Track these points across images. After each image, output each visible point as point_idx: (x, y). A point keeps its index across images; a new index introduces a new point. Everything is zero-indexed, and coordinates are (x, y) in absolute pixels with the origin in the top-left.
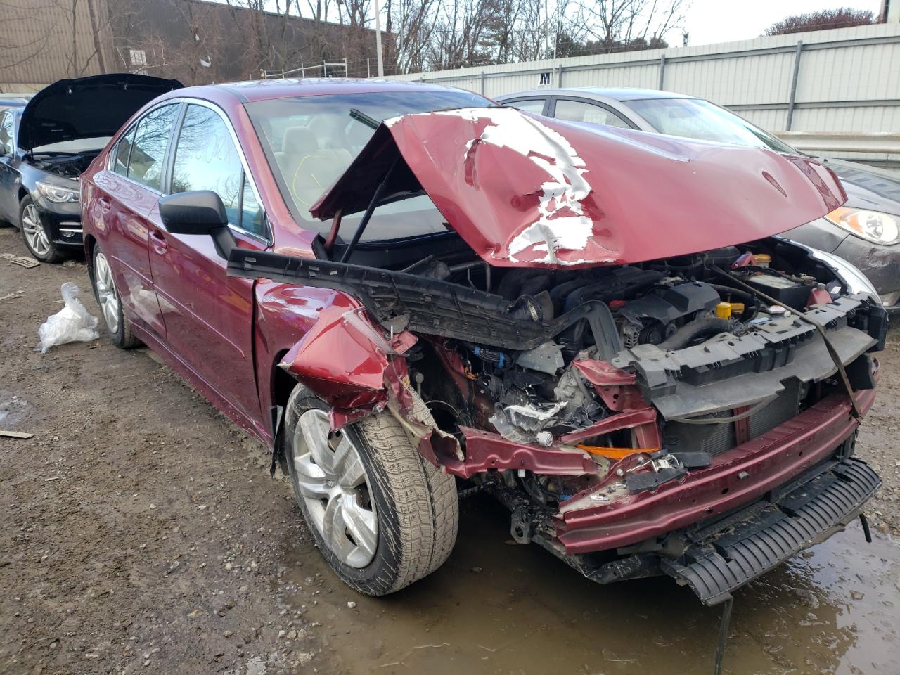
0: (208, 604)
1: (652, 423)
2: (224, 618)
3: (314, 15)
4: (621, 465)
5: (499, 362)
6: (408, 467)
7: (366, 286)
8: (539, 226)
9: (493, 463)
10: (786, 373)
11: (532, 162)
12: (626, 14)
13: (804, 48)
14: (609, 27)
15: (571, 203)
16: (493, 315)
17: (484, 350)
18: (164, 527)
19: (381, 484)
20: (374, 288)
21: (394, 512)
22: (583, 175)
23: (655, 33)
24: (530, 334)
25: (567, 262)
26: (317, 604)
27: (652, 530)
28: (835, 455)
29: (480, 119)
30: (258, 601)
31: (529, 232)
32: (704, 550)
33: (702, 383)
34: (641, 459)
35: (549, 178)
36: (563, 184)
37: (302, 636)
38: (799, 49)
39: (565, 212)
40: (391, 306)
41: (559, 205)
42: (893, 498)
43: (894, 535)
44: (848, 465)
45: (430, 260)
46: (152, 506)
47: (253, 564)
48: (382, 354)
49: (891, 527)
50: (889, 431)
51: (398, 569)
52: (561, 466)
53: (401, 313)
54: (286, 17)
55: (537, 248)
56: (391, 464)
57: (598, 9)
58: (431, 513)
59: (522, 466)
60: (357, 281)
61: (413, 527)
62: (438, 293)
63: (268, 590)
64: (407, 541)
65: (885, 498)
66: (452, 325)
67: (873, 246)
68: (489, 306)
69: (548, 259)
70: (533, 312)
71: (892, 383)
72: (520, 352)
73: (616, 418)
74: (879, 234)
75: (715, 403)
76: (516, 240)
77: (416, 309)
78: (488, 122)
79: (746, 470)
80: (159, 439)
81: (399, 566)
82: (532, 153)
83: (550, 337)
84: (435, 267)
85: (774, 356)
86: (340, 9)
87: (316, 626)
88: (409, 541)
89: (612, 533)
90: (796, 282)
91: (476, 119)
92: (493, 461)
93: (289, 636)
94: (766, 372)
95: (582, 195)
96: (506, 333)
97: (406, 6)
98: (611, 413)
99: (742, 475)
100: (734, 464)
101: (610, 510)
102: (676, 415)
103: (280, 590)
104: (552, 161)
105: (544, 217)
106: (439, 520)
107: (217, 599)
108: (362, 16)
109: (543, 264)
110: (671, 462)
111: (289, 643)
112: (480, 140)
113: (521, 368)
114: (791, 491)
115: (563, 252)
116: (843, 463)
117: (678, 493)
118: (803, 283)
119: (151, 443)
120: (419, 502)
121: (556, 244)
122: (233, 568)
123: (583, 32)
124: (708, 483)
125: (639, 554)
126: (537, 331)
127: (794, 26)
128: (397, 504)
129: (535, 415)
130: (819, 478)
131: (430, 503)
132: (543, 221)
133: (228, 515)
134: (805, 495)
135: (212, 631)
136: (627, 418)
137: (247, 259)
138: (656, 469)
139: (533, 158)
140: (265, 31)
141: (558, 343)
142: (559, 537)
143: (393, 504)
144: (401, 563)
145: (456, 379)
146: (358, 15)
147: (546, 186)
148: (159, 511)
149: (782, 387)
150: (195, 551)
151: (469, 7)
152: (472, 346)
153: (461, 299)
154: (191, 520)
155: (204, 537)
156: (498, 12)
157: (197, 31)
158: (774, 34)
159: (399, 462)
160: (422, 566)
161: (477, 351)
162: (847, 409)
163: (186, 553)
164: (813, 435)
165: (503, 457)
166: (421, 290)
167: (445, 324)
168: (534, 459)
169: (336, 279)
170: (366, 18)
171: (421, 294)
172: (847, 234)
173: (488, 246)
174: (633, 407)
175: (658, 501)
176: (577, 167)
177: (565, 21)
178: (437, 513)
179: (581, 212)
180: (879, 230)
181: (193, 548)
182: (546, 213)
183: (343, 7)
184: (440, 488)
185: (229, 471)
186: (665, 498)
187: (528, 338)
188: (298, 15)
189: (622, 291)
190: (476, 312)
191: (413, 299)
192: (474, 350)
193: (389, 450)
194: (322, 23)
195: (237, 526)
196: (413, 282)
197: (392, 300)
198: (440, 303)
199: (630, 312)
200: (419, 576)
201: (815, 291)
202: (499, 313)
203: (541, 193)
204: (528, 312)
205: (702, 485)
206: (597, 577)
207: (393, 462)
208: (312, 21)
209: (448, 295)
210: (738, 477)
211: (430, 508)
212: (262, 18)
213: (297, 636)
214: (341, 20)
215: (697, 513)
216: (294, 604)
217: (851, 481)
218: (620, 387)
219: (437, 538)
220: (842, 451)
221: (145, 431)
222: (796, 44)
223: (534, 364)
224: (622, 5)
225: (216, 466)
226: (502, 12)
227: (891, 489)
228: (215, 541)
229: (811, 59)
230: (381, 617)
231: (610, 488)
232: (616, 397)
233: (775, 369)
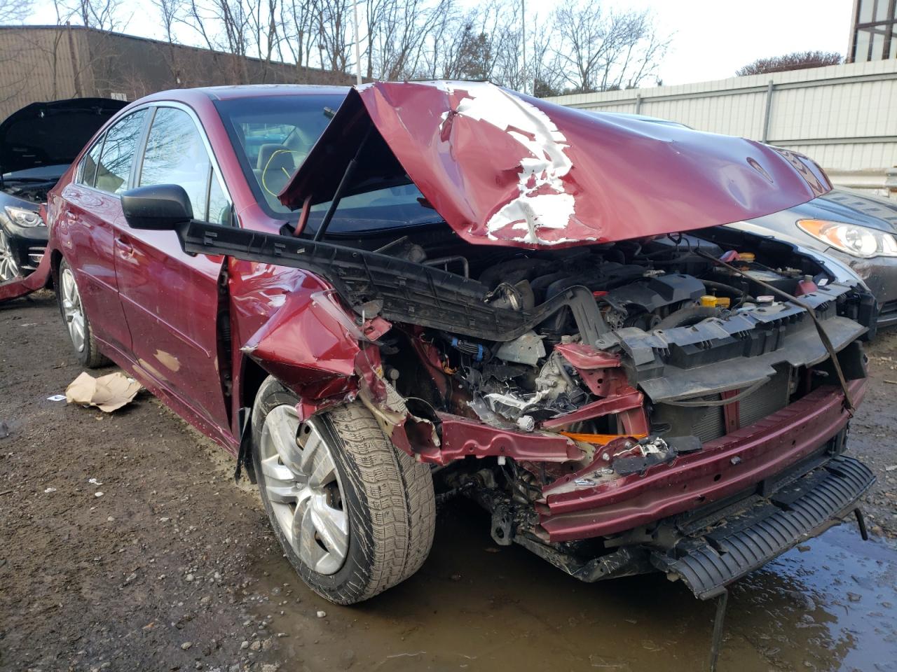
0: (165, 616)
1: (639, 408)
2: (182, 630)
3: (296, 59)
4: (607, 449)
5: (477, 354)
6: (381, 460)
7: (336, 267)
8: (519, 203)
9: (471, 449)
10: (778, 357)
11: (511, 137)
13: (775, 88)
14: (585, 74)
15: (552, 180)
16: (472, 303)
17: (462, 341)
18: (122, 539)
19: (353, 479)
20: (345, 269)
21: (367, 508)
22: (565, 150)
23: (630, 81)
24: (509, 324)
25: (548, 242)
26: (284, 614)
27: (642, 516)
28: (827, 450)
29: (456, 91)
30: (221, 612)
31: (508, 209)
32: (695, 543)
33: (689, 366)
34: (628, 444)
35: (528, 154)
36: (543, 160)
37: (267, 647)
38: (769, 89)
39: (546, 190)
40: (363, 290)
41: (539, 183)
42: (886, 502)
43: (888, 537)
44: (839, 461)
46: (110, 519)
47: (217, 575)
48: (353, 339)
50: (877, 437)
51: (370, 571)
52: (543, 452)
53: (373, 298)
54: (268, 62)
55: (516, 227)
56: (363, 456)
57: (574, 57)
58: (406, 511)
59: (502, 452)
60: (327, 261)
61: (387, 524)
62: (413, 277)
63: (231, 601)
64: (379, 539)
65: (877, 502)
66: (428, 314)
67: (853, 259)
68: (467, 292)
69: (528, 239)
70: (513, 301)
71: (876, 395)
72: (502, 344)
73: (600, 402)
74: (858, 248)
75: (705, 385)
76: (495, 217)
77: (390, 295)
78: (464, 94)
79: (739, 455)
80: (122, 453)
81: (371, 567)
82: (510, 128)
83: (531, 327)
84: (409, 250)
85: (765, 340)
86: (321, 55)
87: (281, 637)
88: (381, 540)
89: (599, 520)
90: (781, 275)
91: (452, 91)
92: (471, 447)
93: (252, 648)
94: (756, 357)
95: (564, 171)
96: (486, 323)
97: (387, 52)
98: (595, 398)
99: (734, 461)
100: (727, 448)
101: (596, 494)
102: (663, 397)
103: (244, 601)
104: (531, 137)
105: (524, 193)
106: (414, 518)
107: (175, 611)
108: (344, 61)
109: (523, 243)
110: (660, 447)
111: (251, 654)
112: (456, 113)
113: (500, 362)
115: (543, 230)
116: (834, 460)
117: (669, 477)
118: (789, 277)
119: (113, 457)
120: (393, 497)
121: (536, 223)
122: (195, 579)
123: (560, 79)
124: (700, 467)
125: (629, 547)
126: (515, 322)
127: (764, 67)
128: (370, 500)
129: (515, 404)
130: (811, 473)
131: (404, 499)
132: (522, 198)
133: (191, 527)
134: (798, 490)
135: (168, 644)
136: (612, 402)
137: (207, 233)
138: (645, 454)
139: (511, 133)
140: (246, 75)
141: (539, 334)
142: (542, 524)
143: (365, 500)
144: (373, 565)
145: (433, 375)
146: (339, 61)
147: (525, 162)
148: (118, 522)
149: (774, 371)
150: (155, 562)
152: (449, 337)
153: (437, 283)
154: (151, 532)
155: (165, 548)
156: (477, 59)
157: (178, 74)
158: (744, 74)
159: (372, 455)
160: (396, 569)
161: (455, 342)
162: (839, 399)
163: (144, 565)
164: (806, 423)
165: (483, 443)
166: (395, 272)
167: (421, 313)
168: (515, 446)
169: (305, 258)
170: (347, 63)
171: (395, 277)
172: (828, 247)
173: (466, 223)
174: (618, 393)
175: (648, 485)
176: (559, 143)
177: (542, 68)
178: (412, 510)
179: (562, 189)
180: (858, 243)
181: (153, 560)
182: (527, 191)
183: (324, 52)
184: (415, 484)
185: (194, 483)
186: (655, 482)
187: (507, 329)
188: (280, 60)
189: (605, 284)
190: (453, 298)
191: (387, 283)
192: (452, 341)
193: (360, 442)
194: (304, 69)
195: (201, 538)
196: (386, 264)
197: (364, 283)
198: (416, 288)
200: (394, 581)
201: (802, 283)
202: (478, 299)
203: (520, 169)
204: (508, 301)
205: (693, 469)
206: (584, 575)
207: (365, 454)
208: (293, 66)
209: (424, 280)
210: (731, 462)
211: (405, 504)
212: (243, 62)
213: (261, 647)
214: (323, 65)
215: (689, 500)
216: (260, 615)
217: (845, 476)
218: (605, 370)
219: (413, 538)
220: (833, 444)
221: (108, 446)
222: (767, 84)
223: (514, 356)
224: (598, 53)
225: (181, 479)
226: (481, 59)
227: (882, 493)
228: (177, 553)
229: (781, 98)
230: (352, 626)
231: (595, 473)
232: (600, 381)
233: (765, 354)
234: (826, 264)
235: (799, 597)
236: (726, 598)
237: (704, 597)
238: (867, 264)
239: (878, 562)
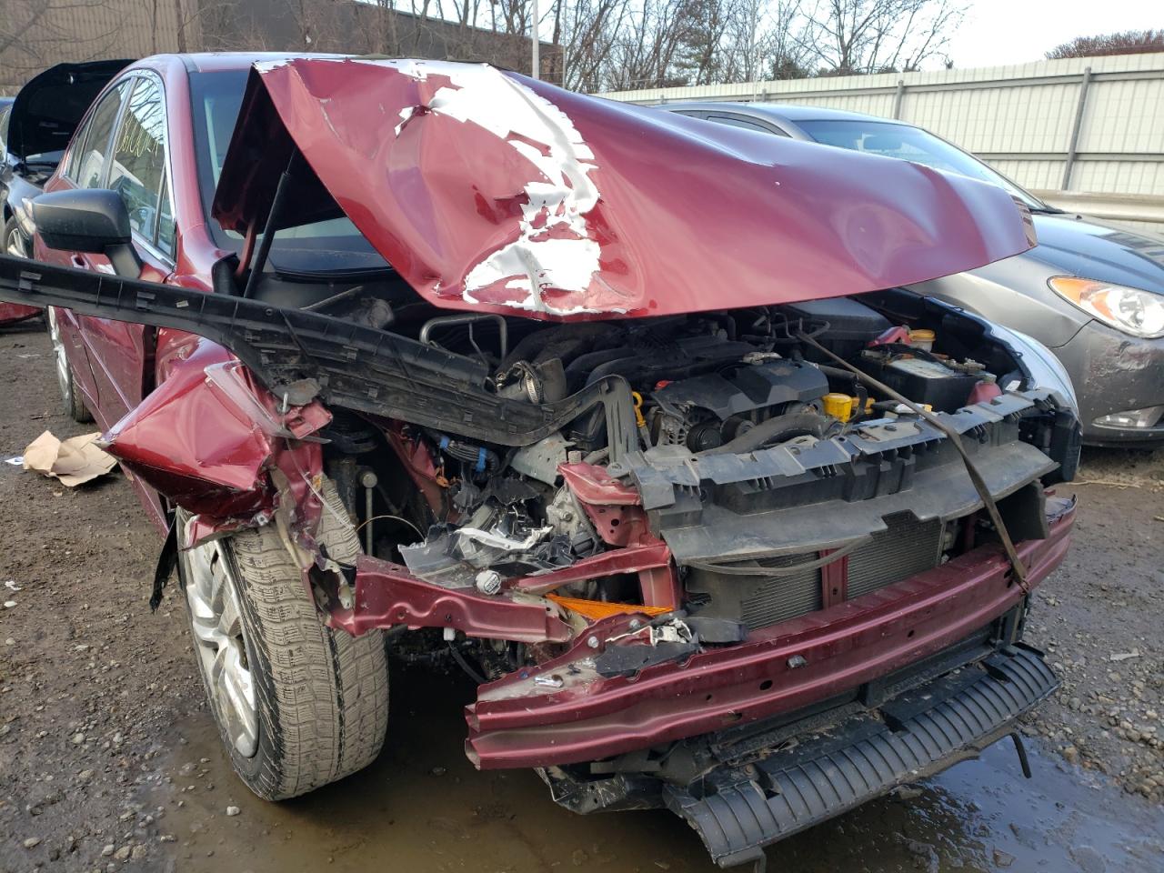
0: (23, 794)
1: (665, 567)
2: (36, 817)
3: (460, 17)
4: (597, 630)
5: (477, 462)
6: (298, 612)
7: (242, 329)
8: (516, 249)
9: (401, 615)
10: (893, 504)
11: (513, 149)
12: (871, 33)
13: (1093, 78)
14: (846, 49)
15: (571, 217)
16: (465, 389)
17: (456, 443)
18: (14, 673)
19: (254, 637)
20: (255, 333)
21: (270, 679)
22: (590, 174)
24: (526, 422)
25: (562, 310)
26: (182, 805)
27: (630, 740)
28: (989, 637)
29: (430, 77)
30: (98, 795)
31: (499, 257)
32: (735, 775)
33: (747, 510)
34: (634, 623)
35: (538, 176)
36: (560, 187)
37: (137, 856)
38: (1085, 79)
39: (562, 231)
40: (293, 363)
41: (552, 221)
42: (1096, 709)
43: (1084, 766)
44: (1010, 655)
45: (358, 296)
46: (9, 641)
47: (117, 738)
48: (265, 435)
49: (1083, 753)
50: (1112, 606)
51: (280, 765)
52: (504, 625)
53: (312, 374)
54: (424, 19)
55: (511, 285)
56: (270, 606)
57: (833, 26)
58: (334, 685)
59: (450, 623)
60: (226, 320)
61: (302, 704)
62: (368, 347)
63: (120, 780)
64: (291, 724)
65: (1084, 708)
66: (401, 401)
67: (1126, 338)
68: (458, 375)
69: (531, 304)
70: (531, 387)
71: (1134, 539)
72: (518, 449)
73: (609, 555)
74: (1138, 321)
75: (765, 543)
76: (479, 269)
77: (338, 371)
78: (445, 82)
79: (803, 653)
80: (67, 546)
81: (282, 761)
82: (513, 135)
83: (555, 428)
85: (877, 477)
86: (493, 11)
87: (166, 841)
88: (294, 725)
89: (561, 740)
90: (955, 370)
91: (424, 76)
92: (401, 611)
93: (117, 856)
94: (862, 501)
95: (588, 205)
96: (488, 417)
97: (580, 11)
98: (608, 548)
99: (793, 663)
100: (782, 642)
101: (552, 704)
102: (694, 557)
103: (138, 780)
104: (545, 150)
105: (526, 237)
106: (348, 697)
107: (39, 787)
108: (523, 21)
109: (521, 309)
110: (680, 632)
111: (113, 865)
112: (428, 109)
113: (518, 475)
114: (906, 689)
115: (552, 293)
116: (1004, 652)
117: (676, 683)
118: (966, 373)
119: (52, 552)
120: (313, 667)
121: (542, 281)
122: (84, 742)
123: (810, 55)
124: (730, 671)
125: (627, 775)
126: (532, 419)
127: (1086, 48)
128: (274, 669)
129: (503, 545)
130: (958, 672)
131: (331, 669)
132: (523, 243)
133: (113, 662)
134: (926, 698)
135: (11, 836)
136: (625, 556)
137: (24, 274)
138: (654, 641)
139: (515, 143)
140: (394, 35)
141: (567, 439)
142: (473, 741)
143: (269, 668)
144: (284, 758)
145: (422, 485)
146: (516, 21)
147: (532, 189)
148: (19, 646)
149: (884, 527)
150: (43, 711)
151: (662, 15)
152: (437, 435)
153: (408, 359)
154: (56, 666)
155: (65, 691)
156: (701, 24)
157: (308, 32)
158: (1056, 57)
159: (283, 605)
160: (325, 764)
161: (445, 443)
162: (1000, 567)
163: (26, 714)
164: (933, 606)
166: (339, 339)
167: (391, 398)
168: (468, 614)
169: (189, 314)
170: (527, 24)
171: (339, 347)
172: (1090, 319)
173: (430, 276)
174: (642, 541)
175: (639, 694)
176: (581, 161)
177: (788, 39)
178: (345, 686)
179: (584, 233)
180: (1139, 316)
181: (41, 708)
182: (530, 231)
183: (498, 9)
184: (351, 649)
185: (144, 597)
186: (652, 690)
187: (521, 430)
188: (439, 17)
189: (688, 368)
190: (436, 381)
191: (330, 355)
192: (440, 441)
193: (270, 584)
194: (469, 29)
195: (119, 679)
196: (322, 326)
197: (294, 353)
198: (375, 364)
199: (668, 397)
200: (324, 778)
201: (980, 384)
202: (473, 385)
203: (525, 198)
204: (524, 388)
205: (720, 673)
206: (572, 804)
207: (274, 603)
208: (456, 25)
209: (387, 352)
210: (787, 663)
211: (332, 677)
212: (392, 19)
213: (129, 856)
214: (494, 25)
215: (713, 717)
216: (149, 804)
217: (1008, 680)
218: (623, 507)
219: (347, 723)
220: (1000, 629)
221: (52, 534)
222: (1082, 72)
223: (530, 469)
224: (867, 20)
225: (129, 589)
226: (706, 24)
227: (1093, 695)
228: (77, 699)
229: (1102, 93)
230: (269, 833)
231: (571, 666)
232: (615, 523)
233: (878, 498)
234: (1023, 358)
235: (921, 851)
236: (764, 863)
237: (723, 863)
238: (1146, 346)
239: (1057, 805)
